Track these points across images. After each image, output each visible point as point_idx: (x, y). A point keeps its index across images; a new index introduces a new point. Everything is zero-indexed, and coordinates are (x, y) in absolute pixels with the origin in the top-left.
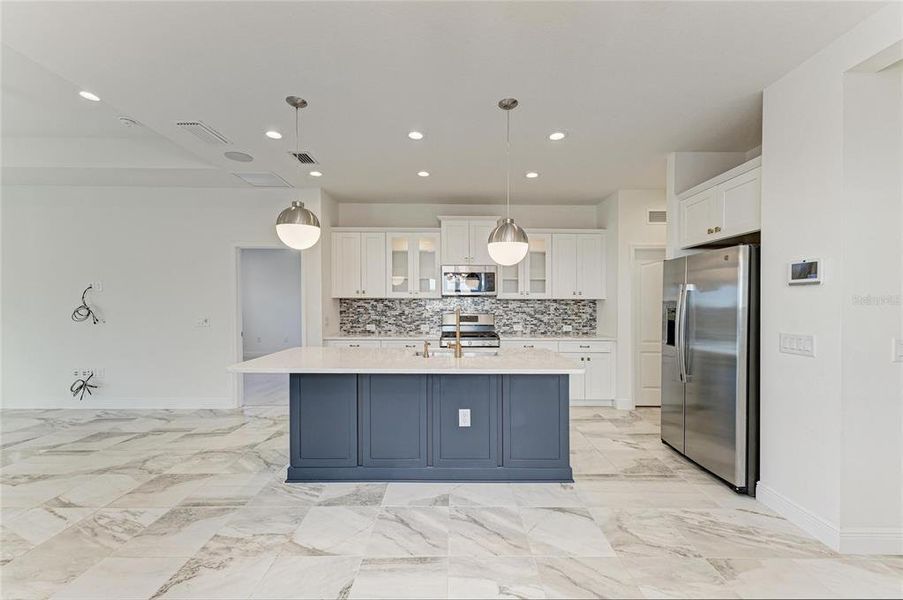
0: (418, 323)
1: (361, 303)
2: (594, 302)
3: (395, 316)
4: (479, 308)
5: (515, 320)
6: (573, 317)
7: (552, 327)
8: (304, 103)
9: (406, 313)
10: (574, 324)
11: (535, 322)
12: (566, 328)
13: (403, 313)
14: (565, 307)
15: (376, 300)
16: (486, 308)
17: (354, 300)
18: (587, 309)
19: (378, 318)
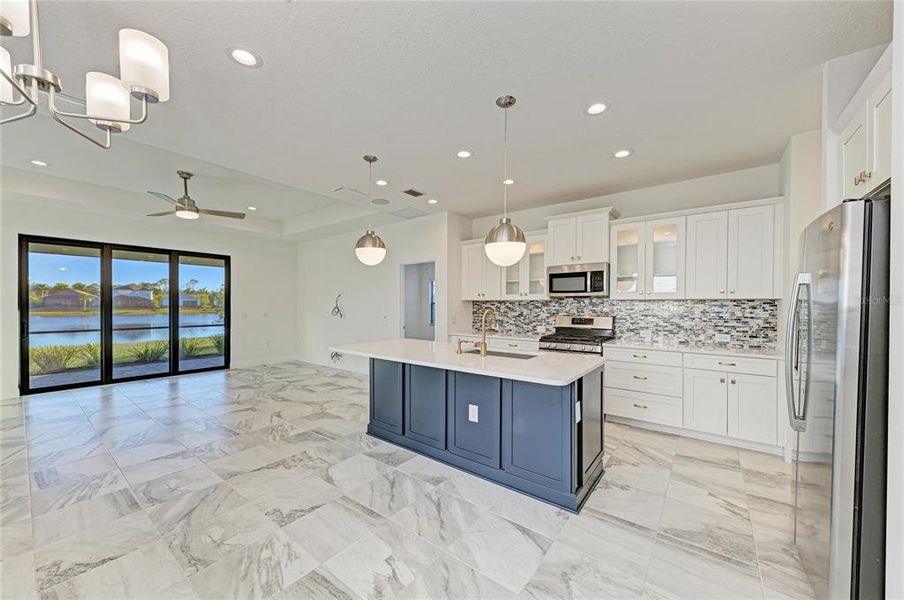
0: (534, 324)
1: (488, 305)
2: (772, 303)
3: (515, 317)
4: (597, 309)
5: (642, 324)
6: (734, 323)
7: (697, 335)
8: (375, 159)
9: (524, 314)
10: (734, 333)
11: (670, 328)
12: (719, 338)
13: (521, 315)
14: (717, 309)
15: (500, 302)
16: (605, 310)
17: (484, 302)
18: (759, 312)
19: (501, 318)
